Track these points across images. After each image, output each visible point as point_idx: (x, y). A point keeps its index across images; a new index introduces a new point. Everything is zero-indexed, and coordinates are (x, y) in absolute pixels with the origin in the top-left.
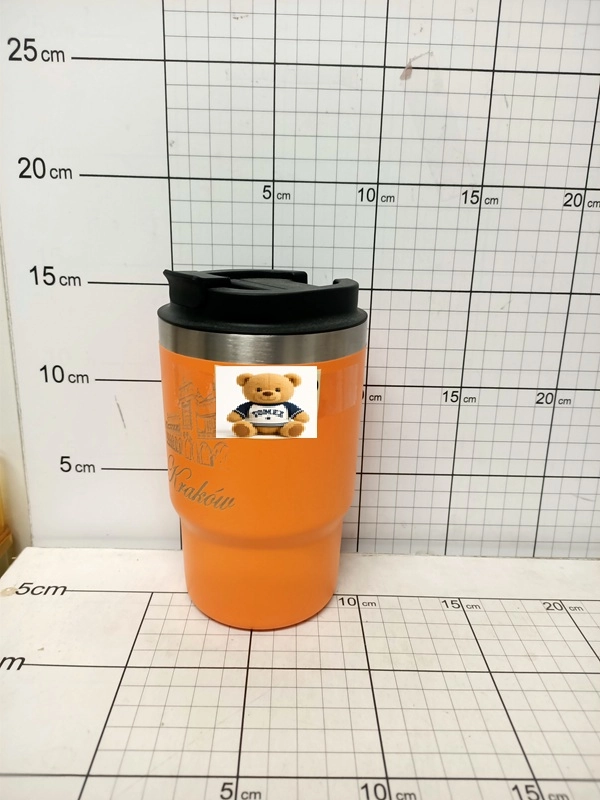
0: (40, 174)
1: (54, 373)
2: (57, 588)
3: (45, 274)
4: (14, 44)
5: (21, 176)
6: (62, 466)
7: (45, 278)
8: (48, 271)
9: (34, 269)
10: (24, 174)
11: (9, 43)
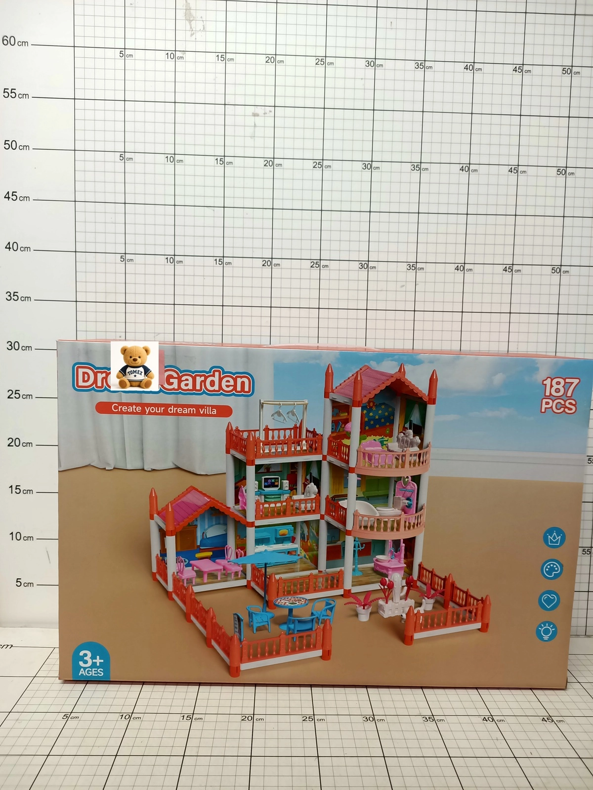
0: (17, 444)
1: (16, 536)
2: (8, 645)
3: (16, 489)
4: (11, 392)
5: (9, 446)
6: (17, 583)
7: (16, 490)
8: (18, 487)
9: (11, 487)
10: (11, 445)
11: (8, 391)
